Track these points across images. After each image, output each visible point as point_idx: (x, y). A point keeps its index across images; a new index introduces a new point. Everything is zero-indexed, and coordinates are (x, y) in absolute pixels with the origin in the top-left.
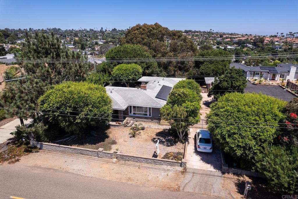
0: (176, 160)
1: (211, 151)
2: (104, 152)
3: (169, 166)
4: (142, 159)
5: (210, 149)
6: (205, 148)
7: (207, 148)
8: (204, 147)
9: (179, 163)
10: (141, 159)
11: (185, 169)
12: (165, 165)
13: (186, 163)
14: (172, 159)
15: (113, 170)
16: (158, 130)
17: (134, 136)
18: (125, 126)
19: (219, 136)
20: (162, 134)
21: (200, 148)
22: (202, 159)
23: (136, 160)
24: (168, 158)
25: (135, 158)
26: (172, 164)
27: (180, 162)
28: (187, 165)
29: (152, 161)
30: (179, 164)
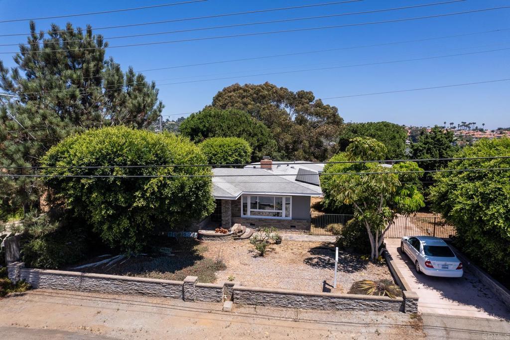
0: (386, 295)
1: (459, 274)
2: (199, 284)
3: (372, 312)
5: (458, 268)
6: (445, 267)
7: (451, 267)
8: (443, 263)
9: (398, 302)
11: (415, 315)
12: (361, 310)
13: (417, 300)
14: (375, 294)
17: (261, 255)
18: (237, 237)
21: (432, 267)
22: (446, 295)
24: (365, 291)
26: (377, 307)
27: (400, 299)
28: (419, 308)
29: (327, 301)
30: (398, 305)
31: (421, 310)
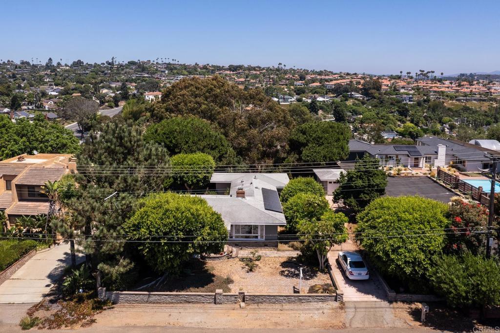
0: (328, 293)
1: (367, 277)
2: (224, 294)
3: (320, 303)
4: (282, 298)
5: (366, 274)
6: (360, 274)
7: (361, 274)
8: (359, 272)
9: (333, 296)
10: (280, 297)
11: (342, 303)
12: (315, 302)
13: (343, 295)
14: (322, 293)
15: (247, 317)
16: (280, 259)
17: (251, 270)
18: (229, 256)
19: (381, 253)
20: (290, 264)
21: (353, 275)
22: (359, 290)
23: (274, 300)
24: (317, 292)
25: (272, 297)
26: (323, 300)
27: (335, 294)
28: (344, 299)
29: (297, 298)
30: (333, 298)
31: (345, 299)
